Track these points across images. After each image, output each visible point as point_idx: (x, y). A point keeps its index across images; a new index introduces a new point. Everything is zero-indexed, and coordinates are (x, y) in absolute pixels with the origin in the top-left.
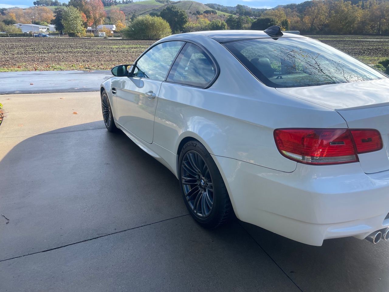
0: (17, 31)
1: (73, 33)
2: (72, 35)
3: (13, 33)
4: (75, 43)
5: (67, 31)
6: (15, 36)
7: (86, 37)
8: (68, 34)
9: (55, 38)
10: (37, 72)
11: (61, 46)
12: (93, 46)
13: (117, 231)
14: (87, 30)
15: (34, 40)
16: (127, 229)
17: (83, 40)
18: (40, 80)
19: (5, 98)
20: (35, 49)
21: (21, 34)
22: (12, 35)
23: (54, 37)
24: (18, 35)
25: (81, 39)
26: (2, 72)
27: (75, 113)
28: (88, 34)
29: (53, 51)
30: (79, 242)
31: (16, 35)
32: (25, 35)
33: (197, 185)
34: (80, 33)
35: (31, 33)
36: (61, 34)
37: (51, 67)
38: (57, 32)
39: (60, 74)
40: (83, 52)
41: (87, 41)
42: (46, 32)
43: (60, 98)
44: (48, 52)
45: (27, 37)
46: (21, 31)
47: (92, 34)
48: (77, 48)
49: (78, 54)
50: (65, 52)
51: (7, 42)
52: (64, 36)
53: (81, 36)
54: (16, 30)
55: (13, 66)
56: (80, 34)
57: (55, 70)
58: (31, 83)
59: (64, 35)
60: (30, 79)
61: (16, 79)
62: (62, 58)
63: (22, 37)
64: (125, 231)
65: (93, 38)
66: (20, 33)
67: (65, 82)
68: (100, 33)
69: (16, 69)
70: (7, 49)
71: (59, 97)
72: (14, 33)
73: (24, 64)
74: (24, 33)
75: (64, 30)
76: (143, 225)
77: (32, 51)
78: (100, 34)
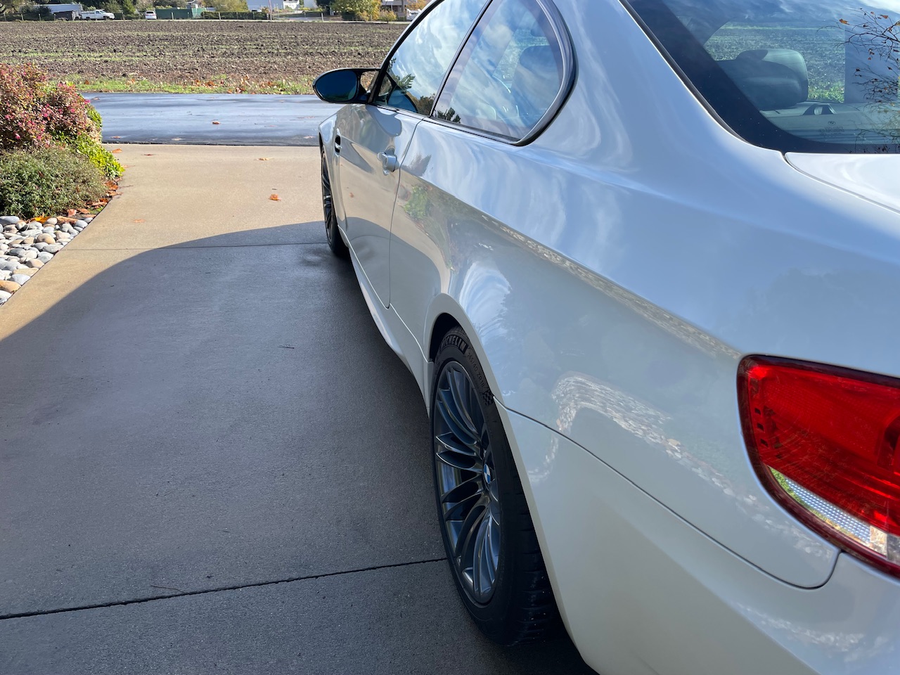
0: (237, 7)
1: (351, 11)
2: (349, 16)
3: (229, 11)
4: (352, 35)
5: (340, 7)
6: (233, 17)
7: (378, 20)
8: (342, 14)
9: (313, 23)
10: (244, 96)
11: (320, 41)
12: (389, 41)
13: (212, 584)
14: (382, 4)
15: (269, 26)
16: (242, 581)
17: (371, 29)
18: (237, 114)
19: (144, 153)
20: (262, 46)
21: (246, 13)
22: (226, 15)
23: (310, 21)
24: (239, 15)
25: (367, 26)
26: (170, 93)
27: (274, 198)
28: (385, 14)
29: (299, 50)
30: (93, 604)
31: (235, 16)
32: (251, 16)
33: (475, 474)
34: (367, 11)
35: (266, 12)
36: (327, 14)
37: (275, 87)
38: (319, 11)
39: (287, 101)
40: (359, 54)
41: (378, 30)
42: (297, 9)
43: (261, 159)
44: (285, 53)
45: (257, 21)
46: (245, 7)
47: (393, 14)
48: (351, 44)
49: (348, 57)
50: (322, 53)
51: (212, 30)
52: (333, 20)
53: (368, 18)
54: (236, 4)
55: (198, 81)
56: (365, 13)
57: (282, 93)
58: (215, 122)
59: (333, 16)
60: (217, 112)
61: (189, 109)
62: (309, 67)
63: (246, 20)
64: (234, 588)
65: (394, 24)
66: (243, 11)
67: (289, 121)
68: (410, 11)
69: (204, 87)
70: (207, 44)
71: (258, 157)
72: (232, 10)
73: (224, 76)
74: (251, 11)
75: (335, 5)
76: (294, 575)
77: (256, 51)
78: (410, 15)
